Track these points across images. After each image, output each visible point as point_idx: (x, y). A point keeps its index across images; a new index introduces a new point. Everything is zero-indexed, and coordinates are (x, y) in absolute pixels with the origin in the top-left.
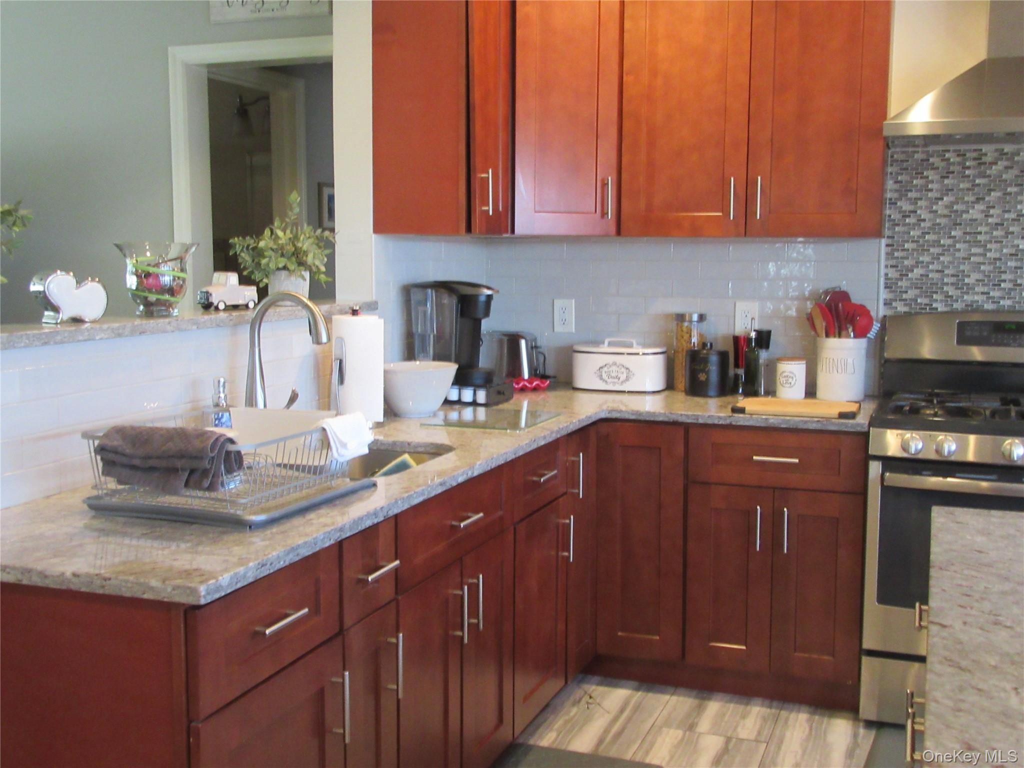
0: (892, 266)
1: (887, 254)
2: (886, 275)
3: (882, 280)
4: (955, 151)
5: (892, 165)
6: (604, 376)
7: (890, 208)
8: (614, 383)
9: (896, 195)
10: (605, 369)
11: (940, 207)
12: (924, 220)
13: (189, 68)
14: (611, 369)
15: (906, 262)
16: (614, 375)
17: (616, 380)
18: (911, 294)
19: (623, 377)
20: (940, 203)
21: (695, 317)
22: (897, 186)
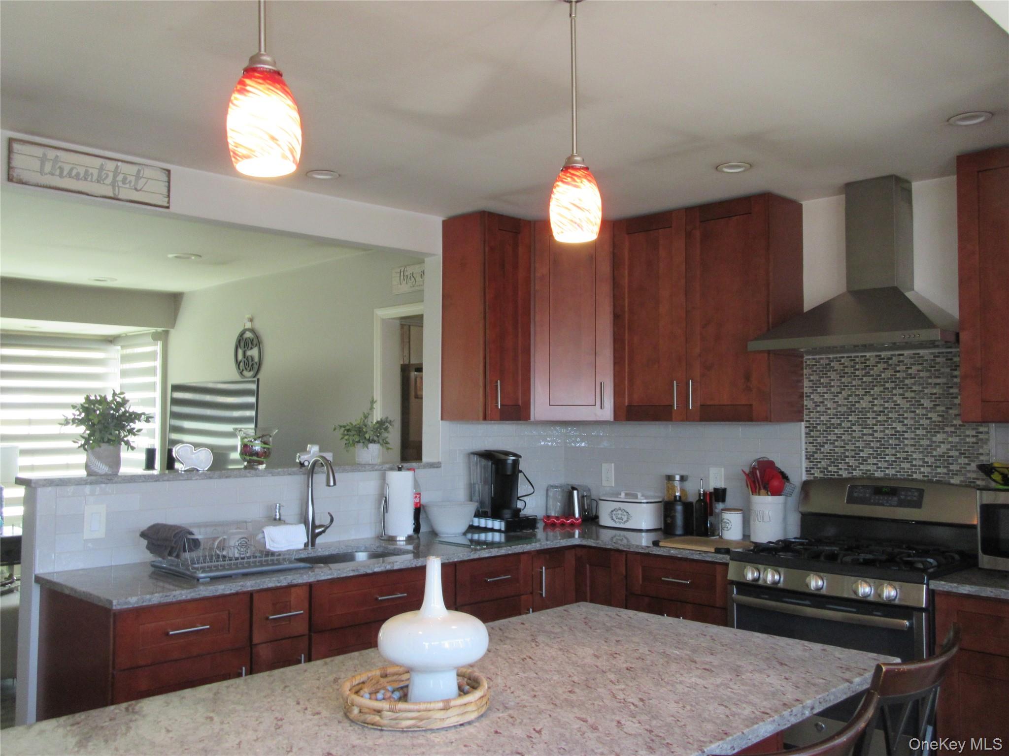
0: (810, 443)
1: (806, 433)
2: (807, 449)
3: (804, 453)
4: (848, 357)
5: (806, 369)
6: (614, 517)
7: (807, 400)
8: (620, 523)
9: (810, 390)
10: (614, 512)
11: (840, 399)
12: (829, 409)
13: (384, 321)
14: (618, 512)
15: (819, 440)
16: (620, 516)
17: (621, 520)
18: (824, 464)
19: (625, 518)
20: (840, 395)
21: (678, 478)
22: (811, 384)
